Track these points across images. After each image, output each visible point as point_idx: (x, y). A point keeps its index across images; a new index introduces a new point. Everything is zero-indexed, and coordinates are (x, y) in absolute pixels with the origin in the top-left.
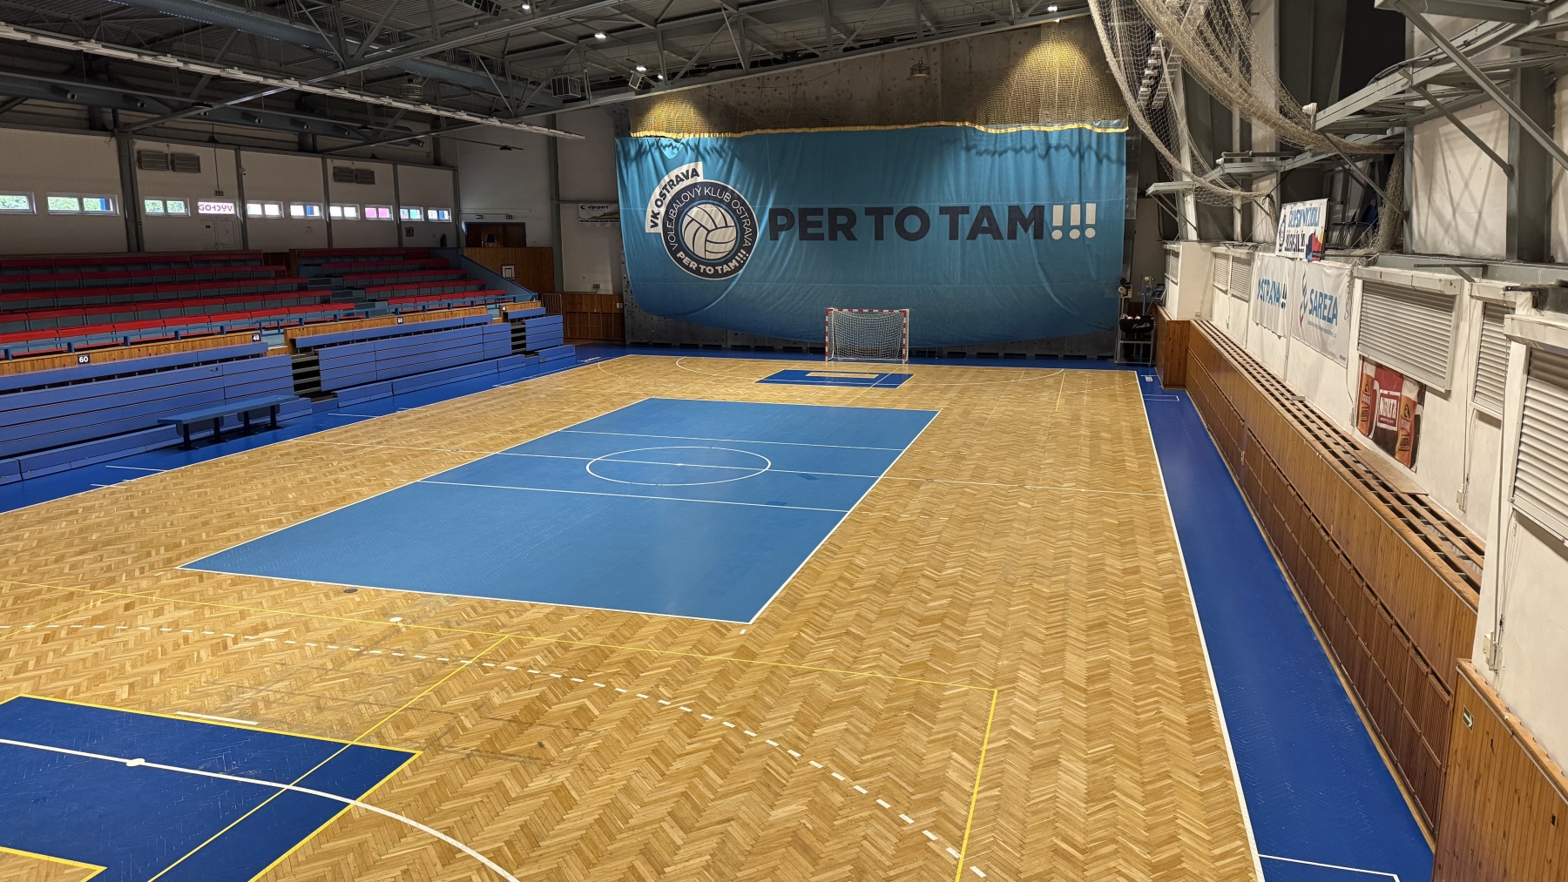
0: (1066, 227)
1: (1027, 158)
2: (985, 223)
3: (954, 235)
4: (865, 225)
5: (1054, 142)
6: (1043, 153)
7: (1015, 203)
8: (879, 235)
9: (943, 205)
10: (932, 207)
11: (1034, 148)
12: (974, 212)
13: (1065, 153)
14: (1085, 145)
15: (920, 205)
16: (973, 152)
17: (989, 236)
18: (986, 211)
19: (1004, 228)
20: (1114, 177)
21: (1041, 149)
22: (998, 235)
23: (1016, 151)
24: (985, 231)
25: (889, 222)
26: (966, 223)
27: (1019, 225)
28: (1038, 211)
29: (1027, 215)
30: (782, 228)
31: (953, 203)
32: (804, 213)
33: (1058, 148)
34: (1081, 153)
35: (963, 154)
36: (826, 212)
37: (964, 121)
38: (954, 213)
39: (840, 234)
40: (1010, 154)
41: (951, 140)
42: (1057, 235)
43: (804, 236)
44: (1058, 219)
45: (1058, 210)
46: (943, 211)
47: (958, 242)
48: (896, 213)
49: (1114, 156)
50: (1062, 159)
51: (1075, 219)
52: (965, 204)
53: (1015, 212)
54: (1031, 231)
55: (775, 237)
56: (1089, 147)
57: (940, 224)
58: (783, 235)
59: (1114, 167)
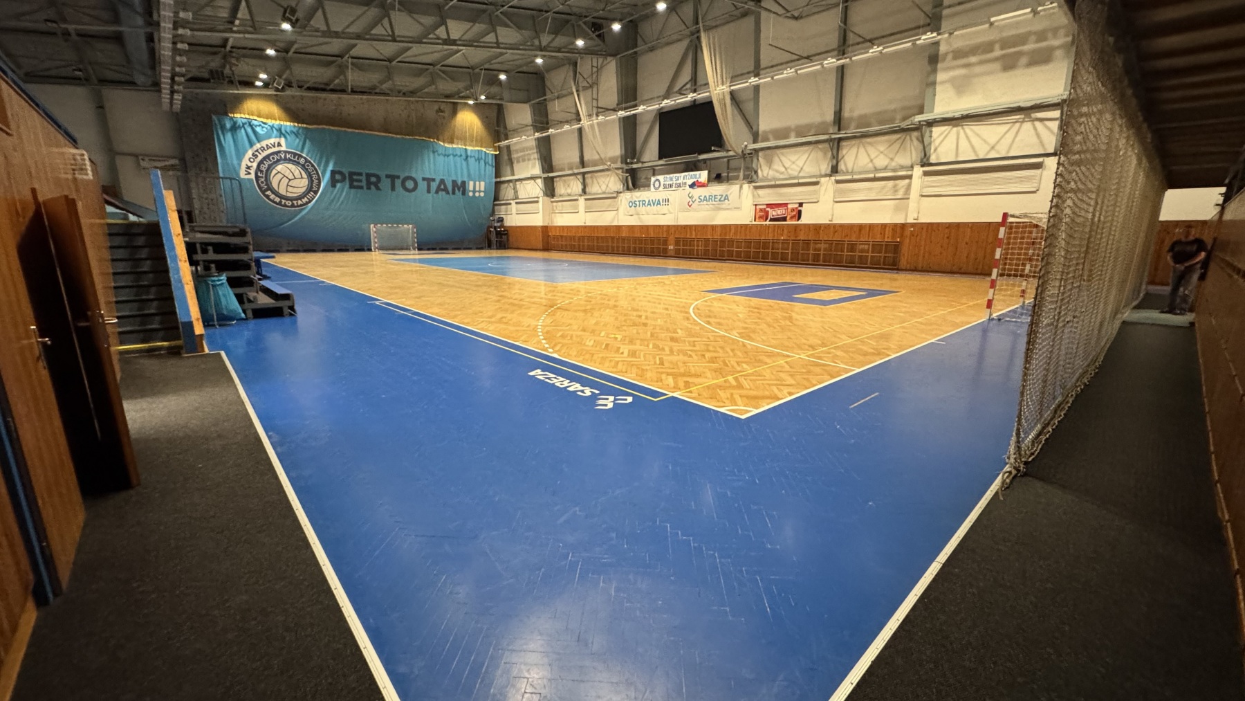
0: (474, 191)
1: (458, 159)
2: (442, 187)
3: (429, 191)
4: (385, 183)
5: (469, 153)
6: (465, 158)
7: (454, 178)
8: (393, 188)
9: (423, 176)
10: (418, 176)
11: (461, 156)
12: (437, 182)
13: (473, 159)
14: (480, 157)
15: (414, 175)
16: (436, 153)
17: (444, 193)
18: (442, 181)
19: (450, 188)
20: (491, 171)
21: (464, 156)
22: (448, 193)
23: (455, 156)
24: (443, 190)
25: (398, 183)
26: (434, 186)
27: (456, 189)
28: (464, 183)
29: (459, 184)
30: (338, 181)
31: (428, 176)
32: (351, 174)
33: (471, 157)
34: (479, 160)
35: (431, 155)
36: (364, 175)
37: (434, 139)
38: (429, 181)
39: (373, 187)
40: (451, 156)
41: (425, 146)
42: (471, 194)
43: (351, 187)
44: (471, 188)
45: (471, 183)
46: (424, 179)
47: (430, 195)
48: (402, 178)
49: (490, 163)
50: (472, 161)
51: (477, 189)
52: (434, 177)
53: (454, 182)
54: (461, 192)
55: (334, 186)
56: (482, 158)
57: (422, 186)
58: (339, 185)
59: (490, 168)
